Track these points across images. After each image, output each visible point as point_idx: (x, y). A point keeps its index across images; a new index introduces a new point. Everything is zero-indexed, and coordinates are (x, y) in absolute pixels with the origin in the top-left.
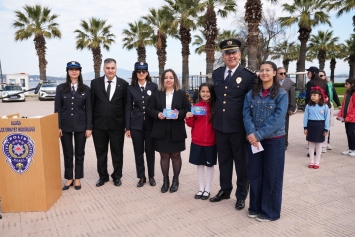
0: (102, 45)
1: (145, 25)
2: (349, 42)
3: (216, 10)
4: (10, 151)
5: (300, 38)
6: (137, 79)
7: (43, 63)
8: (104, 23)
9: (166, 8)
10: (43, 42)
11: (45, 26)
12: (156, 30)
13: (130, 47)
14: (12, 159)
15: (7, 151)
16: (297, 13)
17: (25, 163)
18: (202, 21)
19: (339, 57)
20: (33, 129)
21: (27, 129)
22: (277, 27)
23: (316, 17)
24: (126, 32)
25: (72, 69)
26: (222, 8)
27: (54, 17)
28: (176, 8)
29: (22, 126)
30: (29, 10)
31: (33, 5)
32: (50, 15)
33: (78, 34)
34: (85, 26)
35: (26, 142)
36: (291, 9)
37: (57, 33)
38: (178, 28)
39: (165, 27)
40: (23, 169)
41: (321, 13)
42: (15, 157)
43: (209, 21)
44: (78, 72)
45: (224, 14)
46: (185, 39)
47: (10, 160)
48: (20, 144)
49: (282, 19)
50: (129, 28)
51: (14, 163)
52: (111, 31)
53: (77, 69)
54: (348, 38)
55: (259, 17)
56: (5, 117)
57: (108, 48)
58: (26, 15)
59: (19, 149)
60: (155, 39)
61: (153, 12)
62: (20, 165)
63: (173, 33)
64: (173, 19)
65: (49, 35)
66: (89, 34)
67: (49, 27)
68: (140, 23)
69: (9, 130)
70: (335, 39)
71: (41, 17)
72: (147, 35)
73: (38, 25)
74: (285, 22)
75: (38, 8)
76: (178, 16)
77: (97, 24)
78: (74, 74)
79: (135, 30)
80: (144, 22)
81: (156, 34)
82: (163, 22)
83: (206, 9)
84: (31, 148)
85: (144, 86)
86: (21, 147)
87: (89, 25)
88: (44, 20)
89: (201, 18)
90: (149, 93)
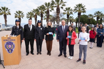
0: (21, 17)
1: (32, 13)
2: (76, 19)
3: (49, 10)
4: (7, 47)
5: (67, 17)
6: (38, 25)
7: (6, 21)
8: (22, 12)
9: (37, 9)
10: (6, 16)
11: (7, 12)
12: (34, 14)
13: (28, 18)
14: (8, 49)
15: (6, 47)
16: (66, 12)
17: (12, 51)
18: (46, 12)
19: (74, 22)
20: (15, 40)
21: (12, 40)
22: (62, 14)
23: (70, 13)
24: (27, 14)
25: (17, 22)
26: (51, 10)
27: (9, 10)
28: (40, 9)
29: (11, 39)
30: (2, 8)
31: (3, 7)
32: (8, 9)
33: (15, 14)
34: (17, 12)
35: (12, 44)
36: (65, 11)
37: (10, 14)
38: (40, 14)
39: (37, 13)
40: (11, 52)
41: (71, 12)
42: (9, 48)
43: (48, 12)
44: (19, 23)
45: (51, 11)
46: (42, 16)
47: (7, 50)
48: (10, 45)
49: (63, 13)
50: (28, 13)
51: (8, 51)
52: (23, 14)
53: (19, 22)
54: (76, 18)
55: (59, 12)
56: (5, 36)
57: (23, 18)
58: (2, 9)
59: (10, 46)
60: (34, 16)
61: (34, 10)
62: (10, 51)
63: (39, 15)
64: (39, 11)
65: (8, 14)
66: (18, 14)
67: (8, 12)
68: (31, 12)
69: (7, 40)
70: (73, 18)
71: (5, 10)
72: (32, 15)
73: (5, 12)
74: (64, 13)
75: (5, 7)
76: (40, 11)
77: (20, 12)
78: (18, 23)
79: (29, 14)
80: (32, 12)
81: (35, 15)
82: (37, 12)
83: (47, 10)
84: (14, 46)
85: (40, 27)
86: (11, 46)
87: (18, 12)
88: (6, 11)
89: (45, 12)
90: (41, 29)
